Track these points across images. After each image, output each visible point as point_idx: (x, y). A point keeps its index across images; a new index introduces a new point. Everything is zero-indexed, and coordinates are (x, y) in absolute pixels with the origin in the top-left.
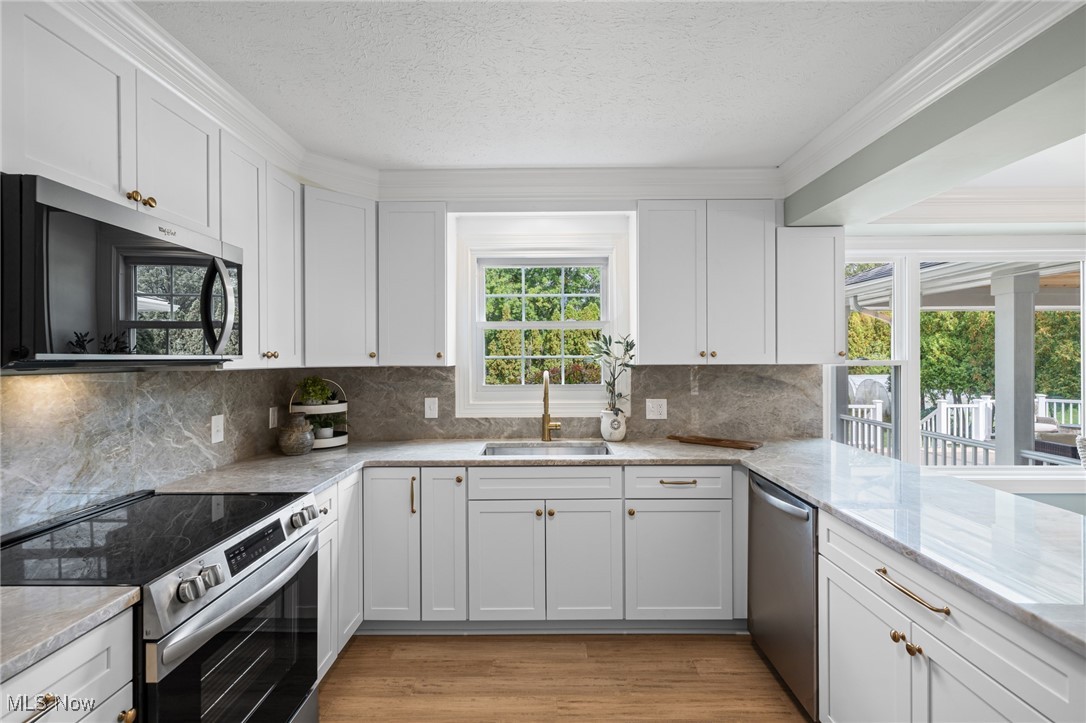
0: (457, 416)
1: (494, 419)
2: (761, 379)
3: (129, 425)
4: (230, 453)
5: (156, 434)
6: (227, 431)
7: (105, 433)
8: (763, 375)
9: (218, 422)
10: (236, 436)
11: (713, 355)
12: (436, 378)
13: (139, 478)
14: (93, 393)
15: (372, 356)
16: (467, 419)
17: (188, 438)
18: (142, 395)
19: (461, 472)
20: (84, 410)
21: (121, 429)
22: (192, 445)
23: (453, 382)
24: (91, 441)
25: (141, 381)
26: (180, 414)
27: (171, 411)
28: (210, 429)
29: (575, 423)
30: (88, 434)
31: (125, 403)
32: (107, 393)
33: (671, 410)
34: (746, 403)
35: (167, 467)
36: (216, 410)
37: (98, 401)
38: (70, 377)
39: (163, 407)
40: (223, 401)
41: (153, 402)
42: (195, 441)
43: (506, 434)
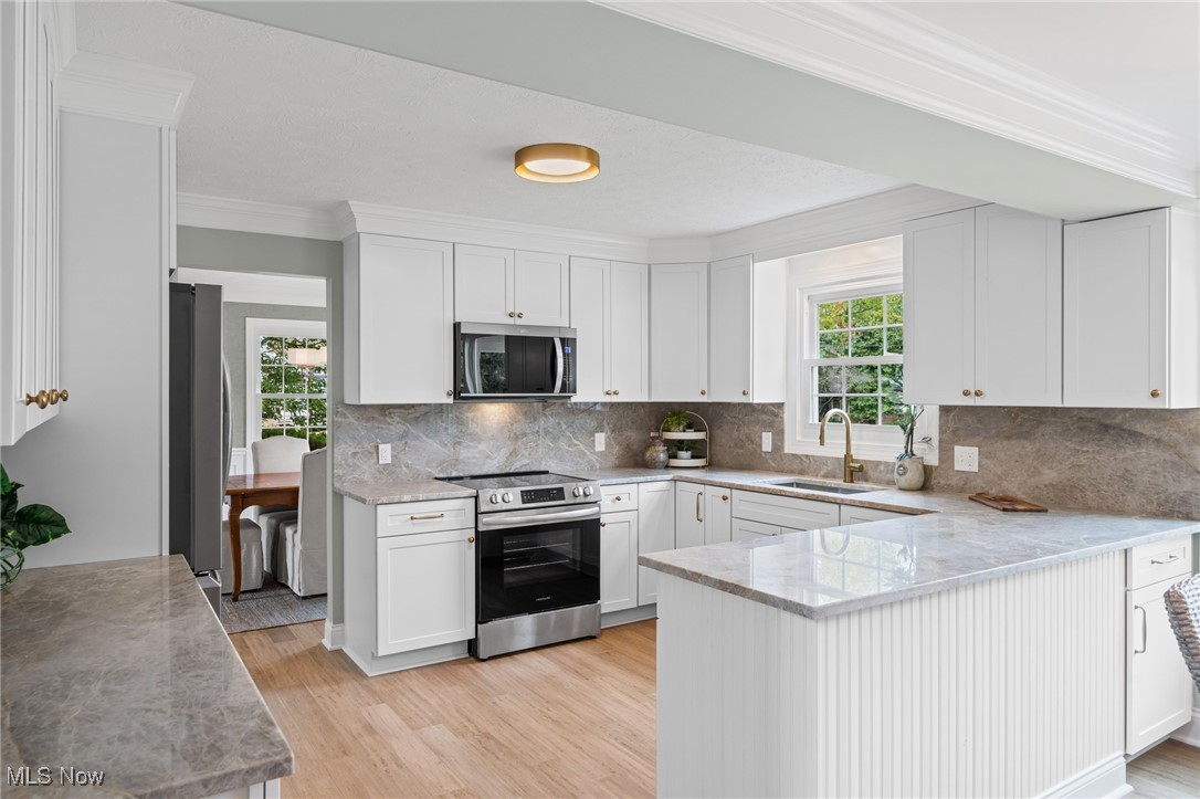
0: (786, 451)
1: (813, 456)
2: (1105, 428)
3: (538, 432)
4: (612, 461)
5: (555, 439)
6: (608, 445)
7: (524, 435)
8: (1108, 422)
9: (600, 440)
10: (616, 449)
11: (978, 394)
12: (770, 415)
13: (543, 463)
14: (518, 413)
15: (703, 393)
16: (793, 455)
17: (576, 445)
18: (546, 416)
19: (726, 492)
20: (514, 421)
21: (533, 433)
22: (579, 450)
23: (782, 418)
24: (516, 438)
25: (545, 408)
26: (570, 429)
27: (564, 427)
28: (594, 441)
29: (882, 468)
30: (515, 434)
31: (535, 420)
32: (525, 414)
33: (984, 461)
34: (1083, 460)
35: (561, 459)
36: (600, 429)
37: (520, 417)
38: (506, 404)
39: (559, 424)
40: (605, 423)
41: (552, 421)
42: (582, 447)
43: (822, 473)
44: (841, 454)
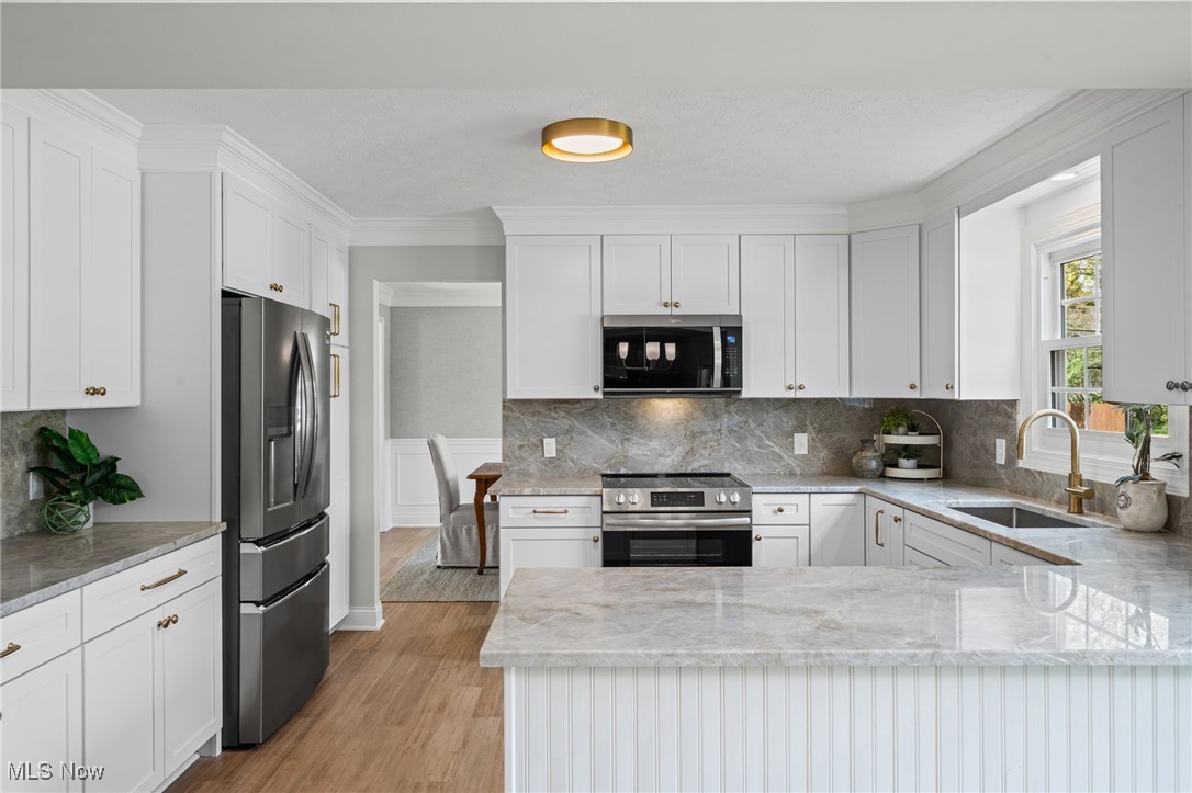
0: (1021, 465)
3: (719, 430)
4: (818, 466)
5: (740, 439)
6: (811, 448)
7: (703, 433)
9: (801, 443)
10: (824, 454)
13: (727, 465)
14: (695, 409)
15: (913, 387)
16: (1026, 470)
17: (769, 446)
18: (729, 413)
19: (899, 512)
20: (690, 418)
21: (714, 432)
22: (773, 451)
23: (1015, 420)
24: (694, 436)
25: (727, 404)
26: (761, 428)
27: (753, 425)
28: (793, 443)
30: (692, 432)
31: (717, 417)
32: (704, 410)
35: (750, 461)
36: (801, 428)
37: (698, 414)
38: (692, 400)
39: (746, 422)
40: (807, 422)
41: (737, 418)
42: (777, 449)
44: (1066, 470)
